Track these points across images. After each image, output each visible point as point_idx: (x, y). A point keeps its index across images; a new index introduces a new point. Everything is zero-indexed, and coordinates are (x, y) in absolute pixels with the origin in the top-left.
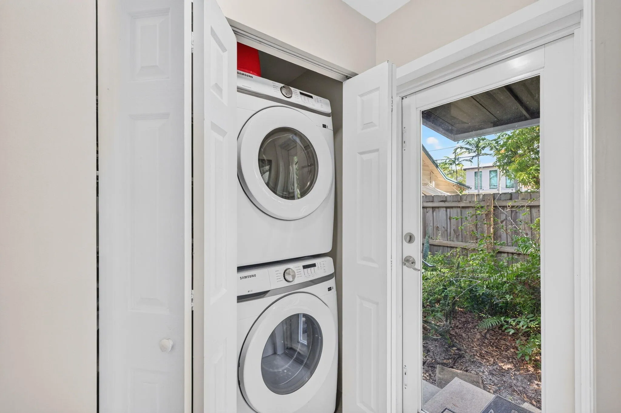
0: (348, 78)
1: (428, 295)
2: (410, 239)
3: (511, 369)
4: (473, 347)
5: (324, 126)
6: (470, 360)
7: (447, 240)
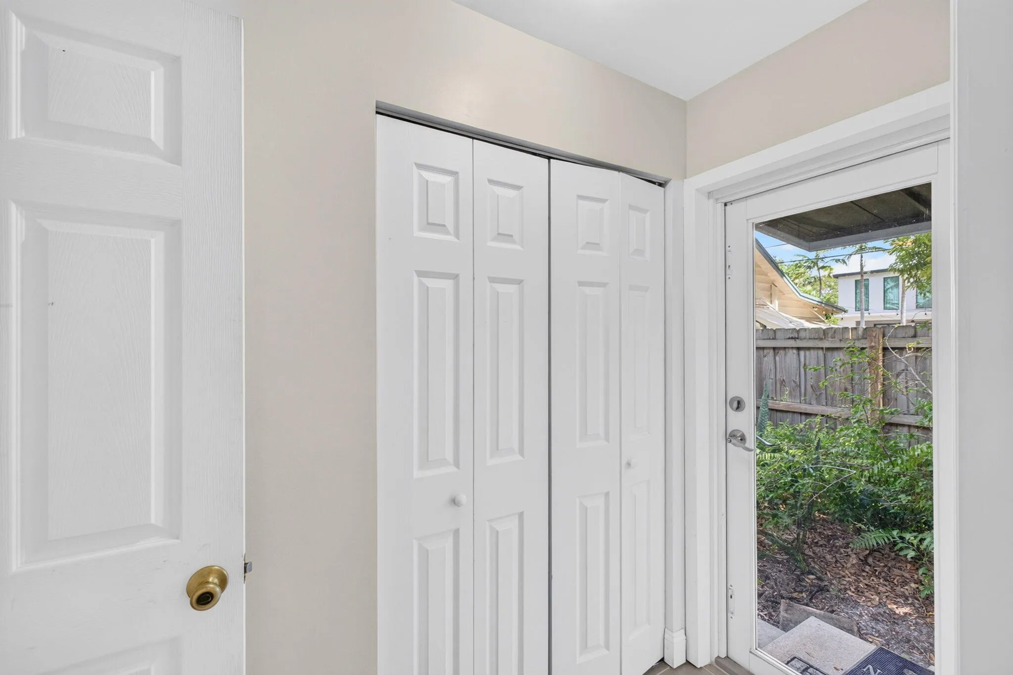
1: (766, 489)
2: (738, 405)
3: (910, 614)
4: (844, 577)
6: (837, 597)
7: (800, 403)
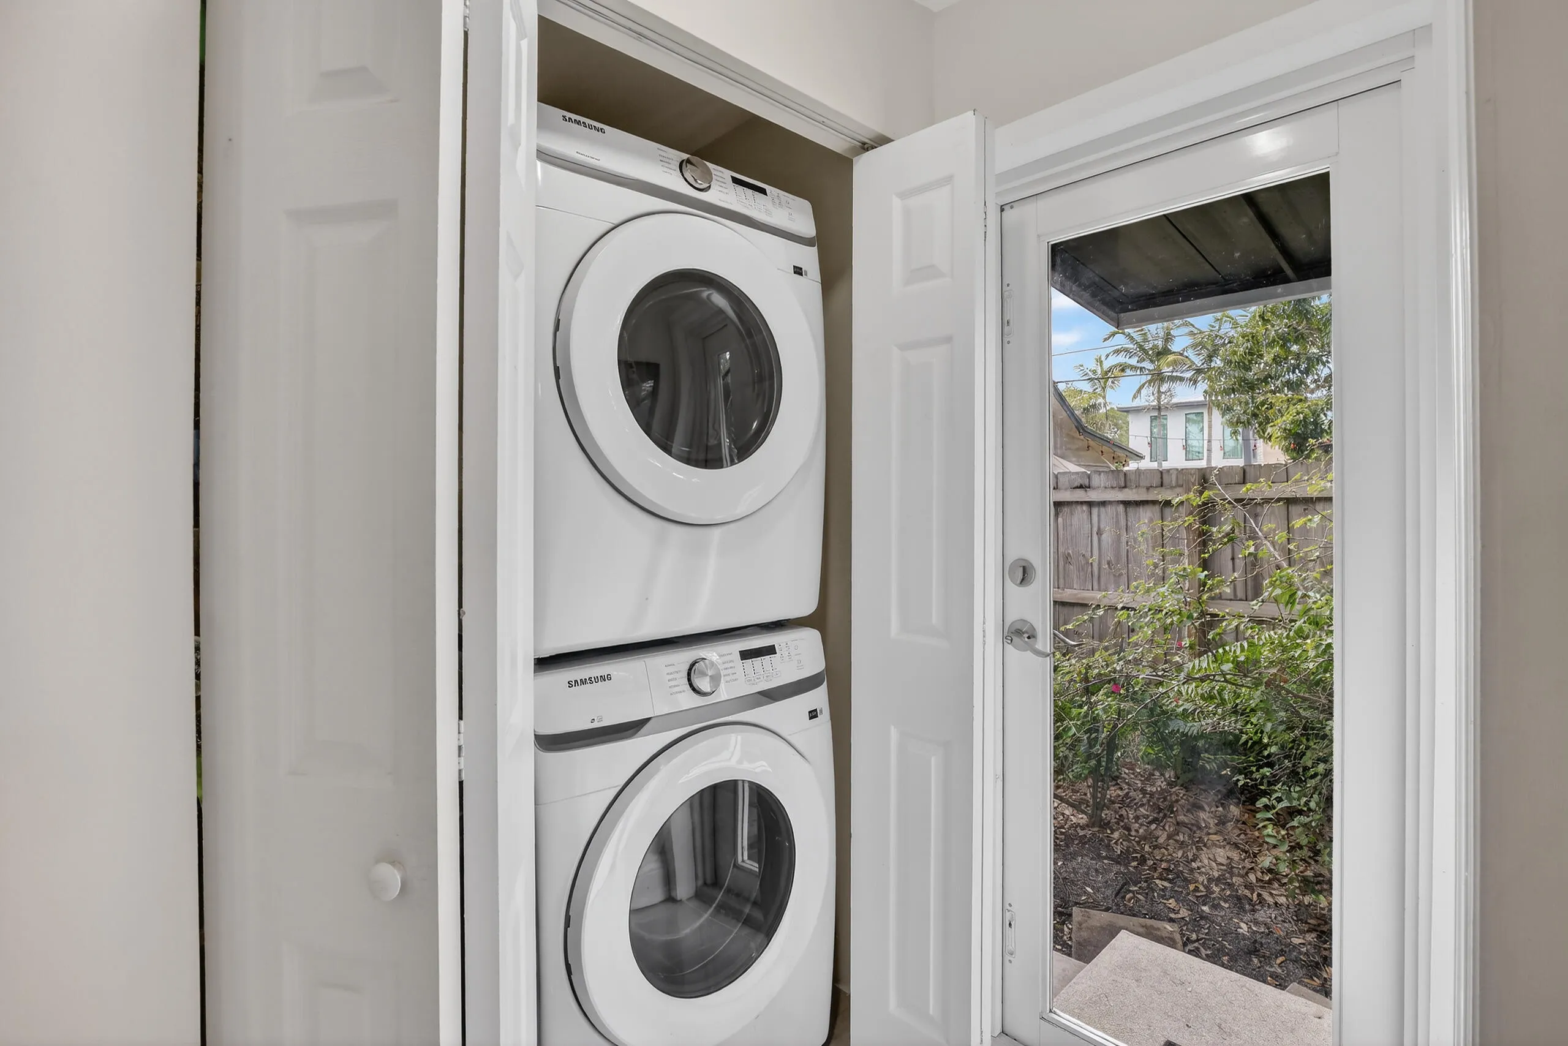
0: (865, 147)
2: (1024, 575)
5: (798, 271)
7: (1092, 590)
